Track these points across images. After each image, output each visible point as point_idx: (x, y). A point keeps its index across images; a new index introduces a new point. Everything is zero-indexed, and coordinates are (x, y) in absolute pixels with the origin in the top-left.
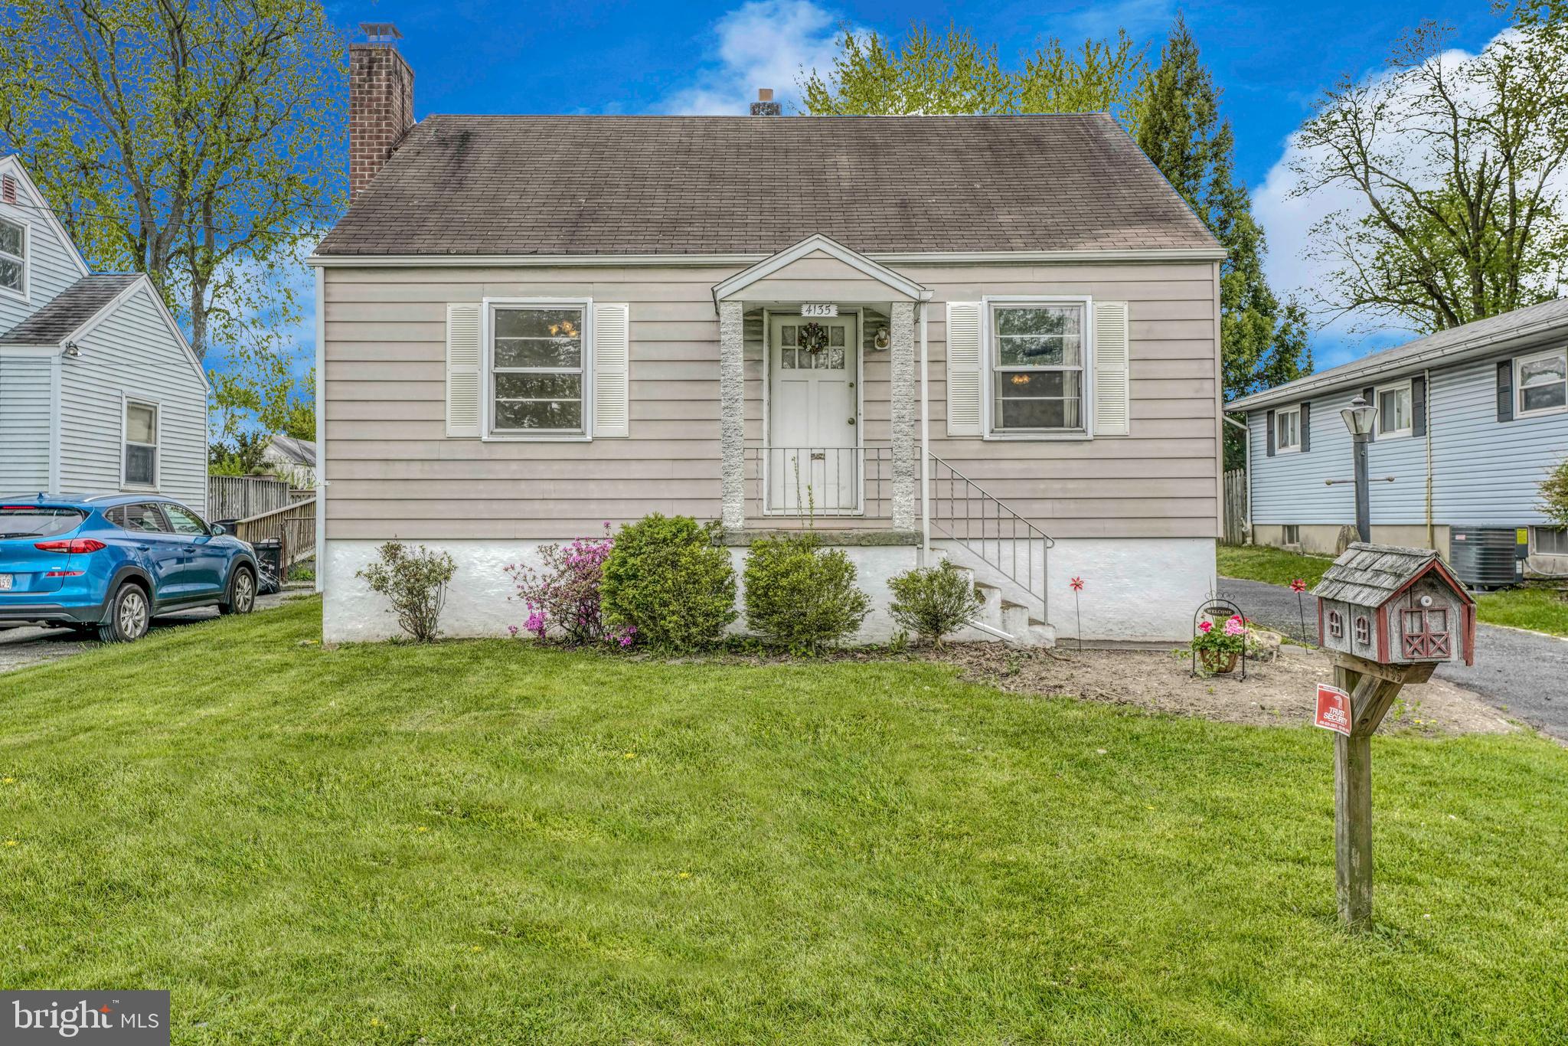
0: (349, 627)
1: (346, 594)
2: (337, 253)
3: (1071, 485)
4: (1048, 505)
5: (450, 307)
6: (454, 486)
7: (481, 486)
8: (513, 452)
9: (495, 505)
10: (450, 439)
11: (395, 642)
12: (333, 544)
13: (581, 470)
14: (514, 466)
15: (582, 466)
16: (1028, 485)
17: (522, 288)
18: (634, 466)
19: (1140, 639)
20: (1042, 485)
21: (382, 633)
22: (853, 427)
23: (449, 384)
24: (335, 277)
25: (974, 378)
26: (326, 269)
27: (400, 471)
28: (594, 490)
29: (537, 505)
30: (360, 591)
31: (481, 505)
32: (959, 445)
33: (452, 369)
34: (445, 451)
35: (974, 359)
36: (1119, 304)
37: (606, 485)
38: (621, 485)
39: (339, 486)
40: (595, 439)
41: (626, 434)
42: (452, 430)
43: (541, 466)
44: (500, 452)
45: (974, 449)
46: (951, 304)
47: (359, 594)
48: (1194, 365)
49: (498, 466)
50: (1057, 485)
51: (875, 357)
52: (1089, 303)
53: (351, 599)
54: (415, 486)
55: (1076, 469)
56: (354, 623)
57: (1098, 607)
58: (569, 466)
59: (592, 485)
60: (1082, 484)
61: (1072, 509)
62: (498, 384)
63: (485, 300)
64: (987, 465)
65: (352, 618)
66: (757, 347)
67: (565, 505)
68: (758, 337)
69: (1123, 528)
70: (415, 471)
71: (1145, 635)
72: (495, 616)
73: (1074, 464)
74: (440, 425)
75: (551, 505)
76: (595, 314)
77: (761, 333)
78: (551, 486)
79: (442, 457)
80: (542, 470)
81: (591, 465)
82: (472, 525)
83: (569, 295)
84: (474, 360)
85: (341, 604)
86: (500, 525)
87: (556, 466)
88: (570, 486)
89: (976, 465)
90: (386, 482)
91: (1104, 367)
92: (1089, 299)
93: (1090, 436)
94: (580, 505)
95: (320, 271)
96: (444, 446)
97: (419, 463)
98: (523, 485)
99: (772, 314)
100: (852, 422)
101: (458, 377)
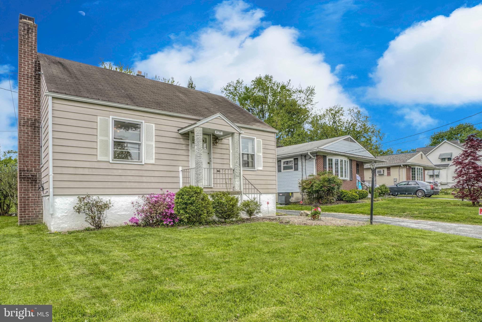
0: (62, 226)
1: (60, 214)
2: (57, 92)
5: (99, 118)
6: (100, 177)
7: (109, 177)
8: (120, 167)
9: (114, 184)
10: (98, 161)
11: (88, 230)
12: (55, 197)
13: (141, 173)
14: (120, 171)
15: (141, 172)
17: (122, 115)
18: (156, 172)
21: (74, 228)
22: (209, 164)
23: (98, 143)
24: (56, 101)
26: (53, 98)
27: (81, 171)
28: (144, 179)
29: (127, 184)
30: (66, 213)
31: (109, 183)
33: (100, 138)
34: (96, 165)
36: (260, 140)
37: (148, 178)
38: (152, 178)
39: (58, 176)
40: (145, 164)
41: (154, 163)
42: (100, 158)
43: (129, 171)
44: (115, 166)
47: (65, 214)
49: (115, 171)
51: (215, 147)
52: (255, 139)
53: (63, 216)
54: (86, 176)
56: (64, 225)
58: (137, 172)
59: (144, 178)
62: (115, 145)
63: (111, 117)
65: (63, 223)
66: (187, 141)
67: (136, 184)
68: (188, 138)
70: (86, 171)
72: (114, 219)
73: (253, 176)
74: (95, 157)
75: (132, 184)
76: (144, 126)
77: (189, 137)
78: (131, 178)
79: (96, 167)
80: (129, 173)
81: (144, 172)
82: (107, 190)
83: (137, 119)
84: (107, 136)
85: (59, 218)
86: (116, 190)
87: (133, 172)
88: (137, 178)
90: (75, 175)
91: (258, 154)
93: (256, 170)
94: (140, 184)
95: (50, 98)
96: (96, 163)
97: (88, 169)
98: (123, 177)
99: (191, 132)
100: (209, 163)
101: (102, 141)
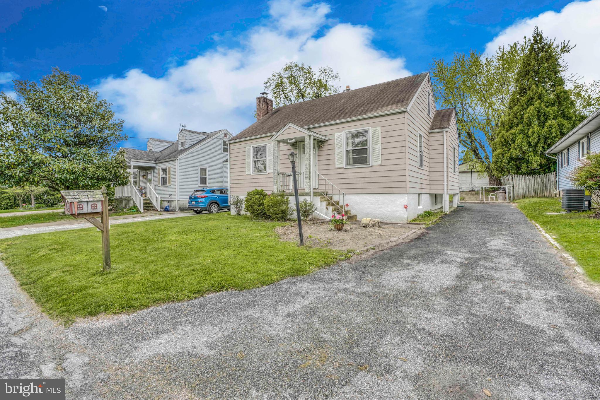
3: (366, 179)
4: (360, 185)
5: (246, 148)
7: (251, 184)
8: (256, 177)
9: (253, 188)
10: (247, 175)
14: (256, 180)
15: (266, 179)
16: (355, 179)
17: (257, 142)
19: (385, 222)
20: (358, 179)
23: (246, 164)
24: (231, 145)
25: (341, 152)
27: (240, 181)
29: (259, 188)
31: (251, 188)
32: (339, 170)
33: (247, 160)
34: (246, 177)
35: (341, 147)
36: (378, 128)
37: (270, 183)
39: (232, 185)
40: (269, 173)
41: (273, 172)
42: (247, 173)
44: (254, 176)
45: (341, 171)
46: (336, 134)
48: (400, 143)
49: (254, 179)
50: (363, 179)
51: (320, 149)
54: (242, 184)
55: (367, 175)
57: (374, 212)
58: (264, 179)
59: (268, 183)
60: (369, 179)
61: (366, 185)
62: (253, 163)
63: (251, 146)
64: (345, 175)
66: (296, 150)
67: (264, 188)
68: (297, 148)
69: (380, 191)
71: (386, 221)
73: (367, 173)
74: (245, 172)
75: (262, 187)
76: (268, 146)
78: (262, 183)
80: (260, 180)
81: (268, 179)
83: (264, 143)
84: (250, 159)
87: (262, 179)
88: (265, 183)
89: (343, 175)
90: (238, 184)
91: (374, 146)
92: (370, 128)
93: (371, 165)
94: (266, 187)
95: (229, 144)
97: (242, 180)
98: (257, 184)
99: (300, 142)
101: (247, 162)
